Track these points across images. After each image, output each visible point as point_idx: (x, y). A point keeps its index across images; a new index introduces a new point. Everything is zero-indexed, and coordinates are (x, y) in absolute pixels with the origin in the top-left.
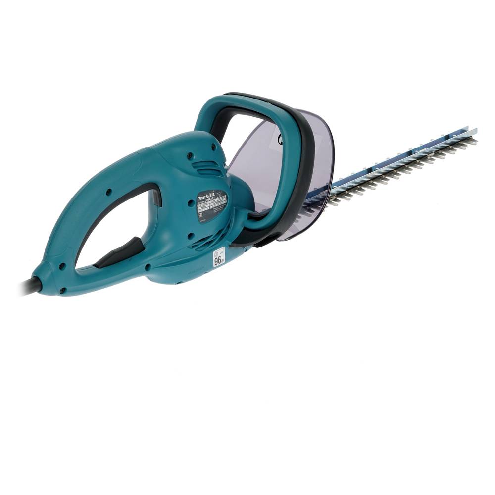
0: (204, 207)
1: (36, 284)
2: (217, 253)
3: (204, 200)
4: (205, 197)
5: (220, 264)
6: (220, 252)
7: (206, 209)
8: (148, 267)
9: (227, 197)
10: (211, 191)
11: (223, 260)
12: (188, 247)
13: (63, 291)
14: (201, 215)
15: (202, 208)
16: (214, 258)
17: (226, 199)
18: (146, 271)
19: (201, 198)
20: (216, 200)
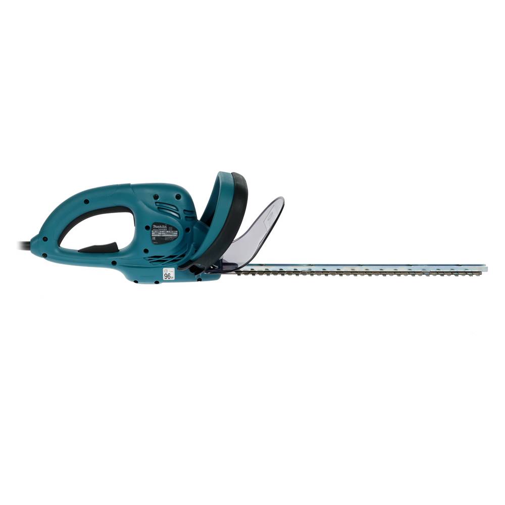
0: (157, 234)
1: (27, 246)
2: (167, 271)
3: (157, 229)
4: (158, 227)
5: (170, 279)
6: (170, 271)
7: (158, 236)
8: (114, 263)
9: (178, 232)
10: (164, 224)
11: (172, 278)
12: (144, 258)
13: (45, 256)
14: (154, 239)
15: (156, 234)
16: (164, 273)
17: (177, 234)
18: (112, 265)
19: (155, 226)
20: (168, 231)
